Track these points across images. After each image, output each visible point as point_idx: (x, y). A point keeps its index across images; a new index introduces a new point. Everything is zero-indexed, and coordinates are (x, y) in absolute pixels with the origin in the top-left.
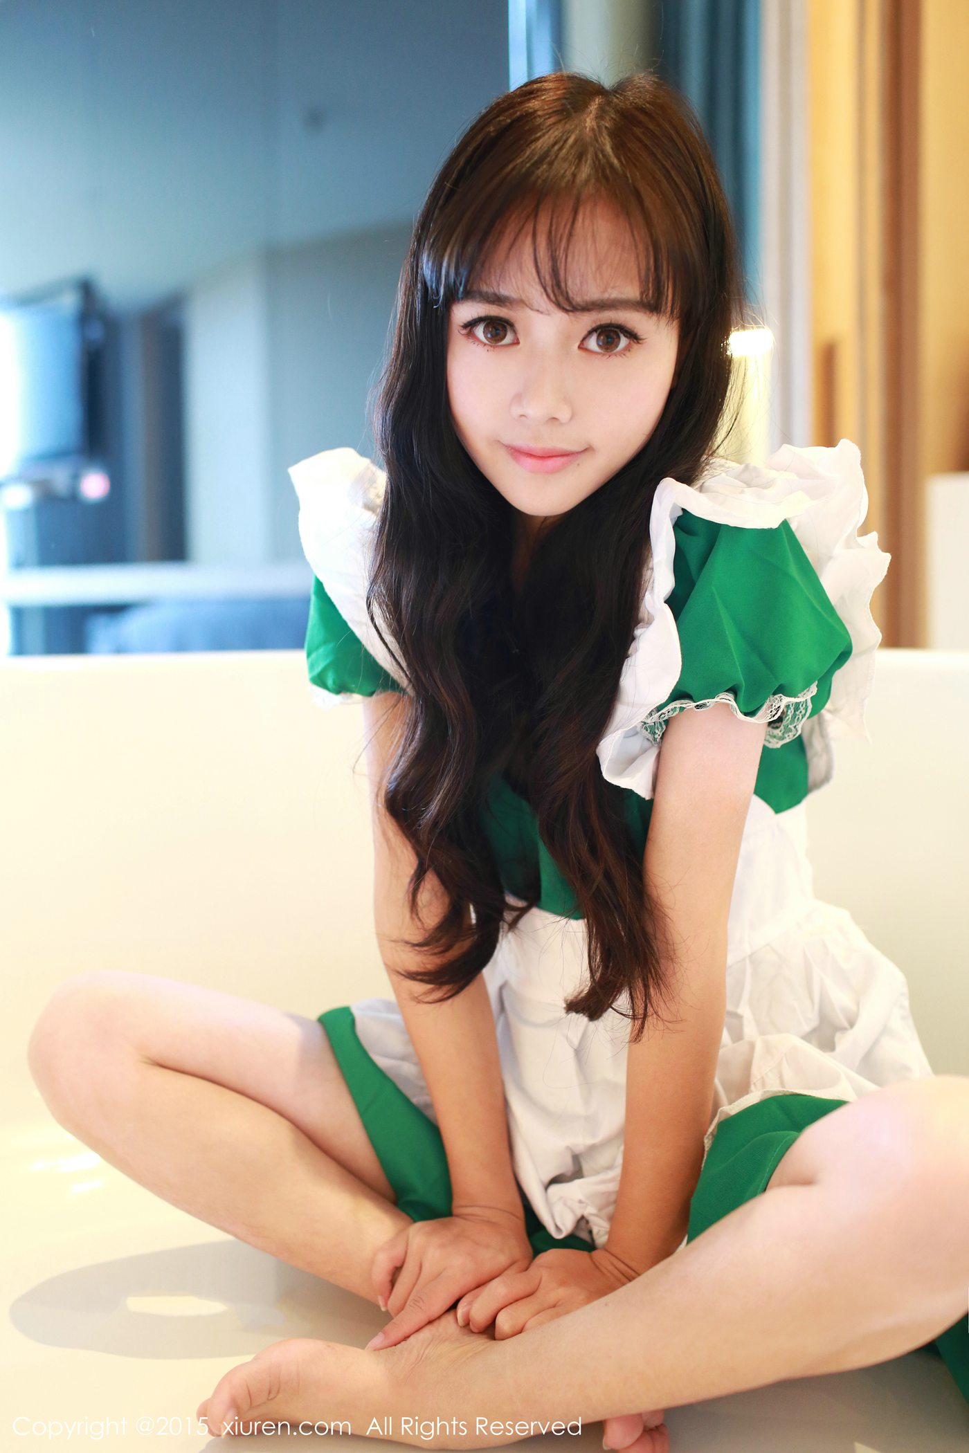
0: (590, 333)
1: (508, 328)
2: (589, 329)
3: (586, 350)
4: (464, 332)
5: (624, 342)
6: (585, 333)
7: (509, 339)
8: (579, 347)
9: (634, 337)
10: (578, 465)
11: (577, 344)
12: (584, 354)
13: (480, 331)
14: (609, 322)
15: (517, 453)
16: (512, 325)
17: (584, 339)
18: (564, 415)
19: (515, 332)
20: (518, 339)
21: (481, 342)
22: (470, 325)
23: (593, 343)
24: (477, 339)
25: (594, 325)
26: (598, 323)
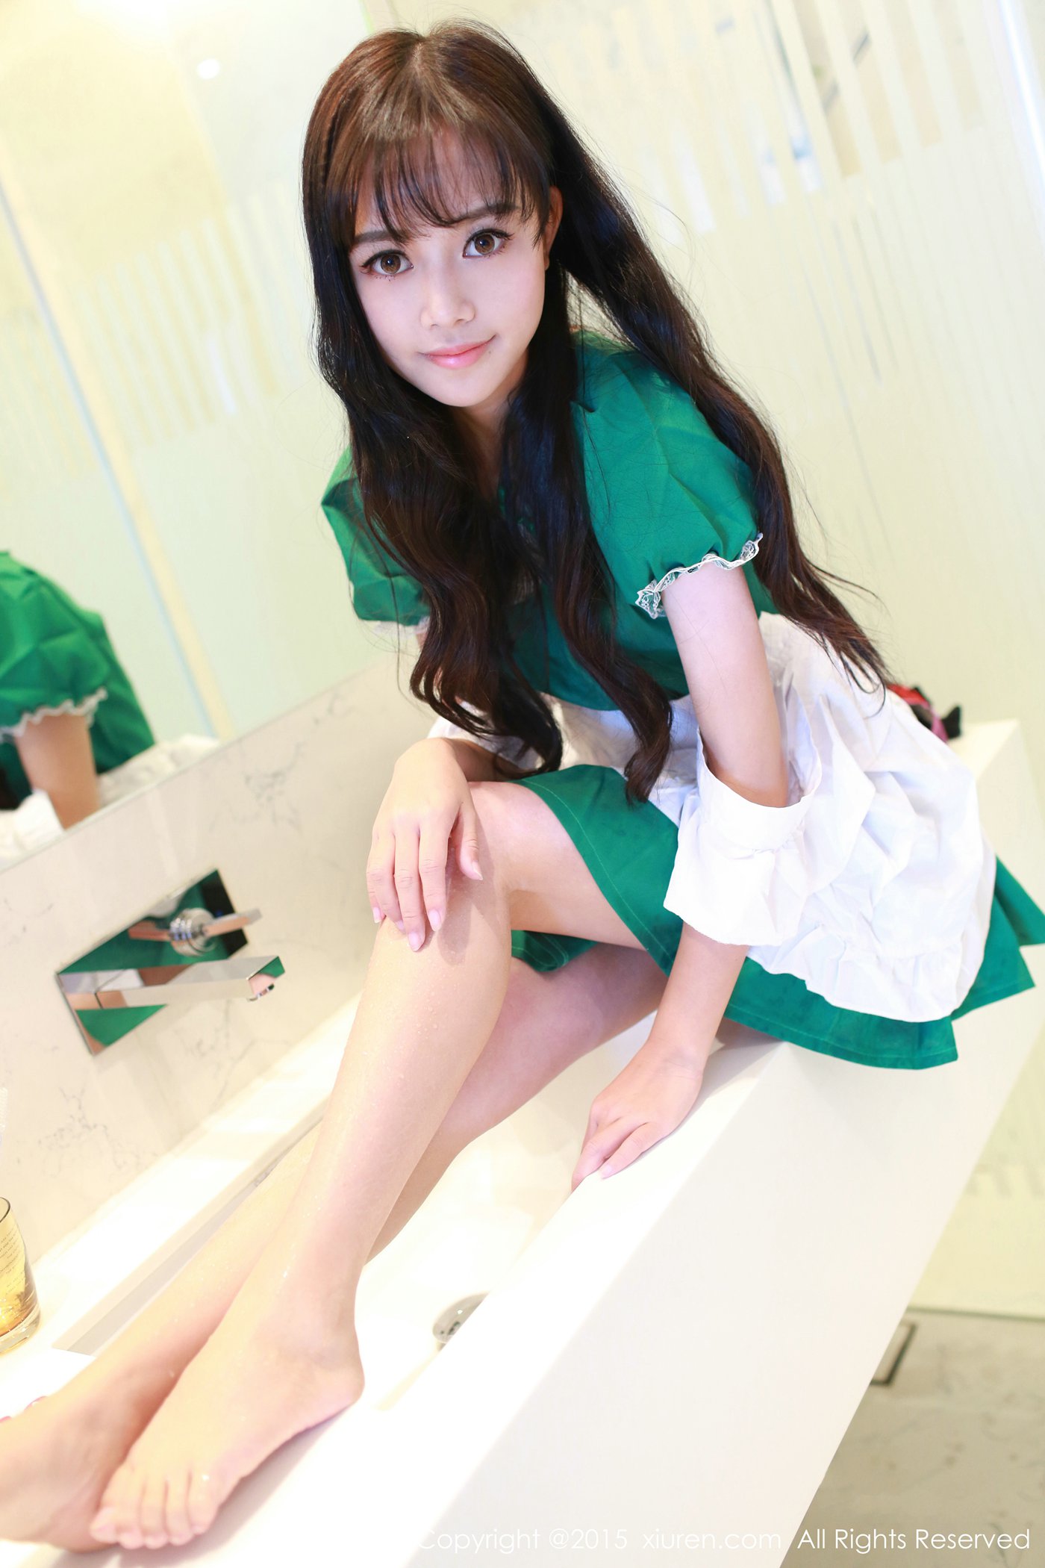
0: (468, 242)
1: (401, 257)
2: (467, 239)
3: (470, 256)
4: (365, 270)
5: (497, 242)
6: (464, 243)
7: (403, 265)
8: (464, 256)
9: (504, 235)
10: (490, 352)
11: (461, 254)
12: (469, 260)
13: (378, 266)
14: (482, 228)
15: (434, 356)
16: (403, 255)
17: (465, 248)
18: (467, 315)
19: (407, 259)
20: (412, 264)
21: (383, 275)
22: (369, 264)
23: (473, 250)
24: (379, 274)
25: (470, 235)
26: (473, 232)
